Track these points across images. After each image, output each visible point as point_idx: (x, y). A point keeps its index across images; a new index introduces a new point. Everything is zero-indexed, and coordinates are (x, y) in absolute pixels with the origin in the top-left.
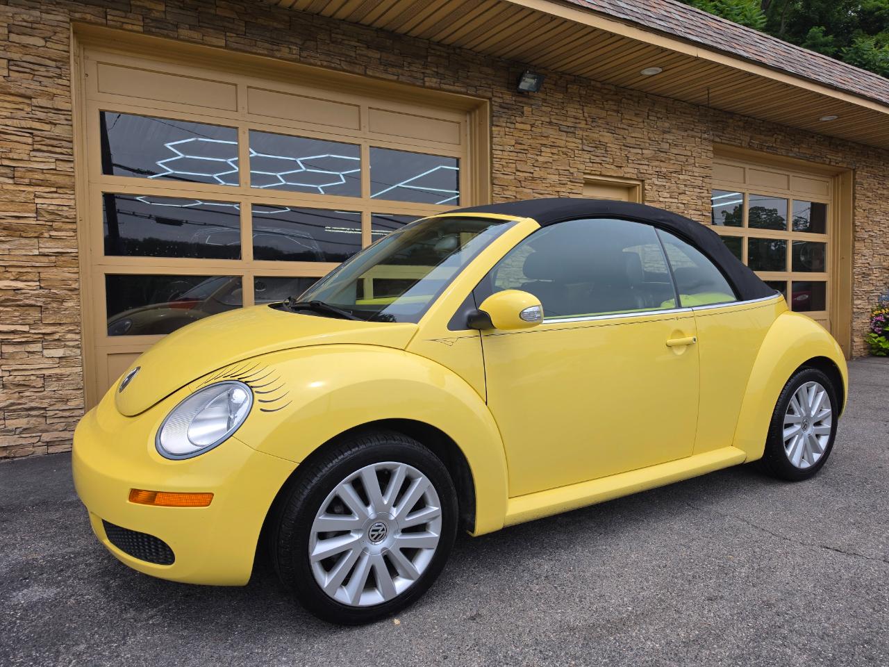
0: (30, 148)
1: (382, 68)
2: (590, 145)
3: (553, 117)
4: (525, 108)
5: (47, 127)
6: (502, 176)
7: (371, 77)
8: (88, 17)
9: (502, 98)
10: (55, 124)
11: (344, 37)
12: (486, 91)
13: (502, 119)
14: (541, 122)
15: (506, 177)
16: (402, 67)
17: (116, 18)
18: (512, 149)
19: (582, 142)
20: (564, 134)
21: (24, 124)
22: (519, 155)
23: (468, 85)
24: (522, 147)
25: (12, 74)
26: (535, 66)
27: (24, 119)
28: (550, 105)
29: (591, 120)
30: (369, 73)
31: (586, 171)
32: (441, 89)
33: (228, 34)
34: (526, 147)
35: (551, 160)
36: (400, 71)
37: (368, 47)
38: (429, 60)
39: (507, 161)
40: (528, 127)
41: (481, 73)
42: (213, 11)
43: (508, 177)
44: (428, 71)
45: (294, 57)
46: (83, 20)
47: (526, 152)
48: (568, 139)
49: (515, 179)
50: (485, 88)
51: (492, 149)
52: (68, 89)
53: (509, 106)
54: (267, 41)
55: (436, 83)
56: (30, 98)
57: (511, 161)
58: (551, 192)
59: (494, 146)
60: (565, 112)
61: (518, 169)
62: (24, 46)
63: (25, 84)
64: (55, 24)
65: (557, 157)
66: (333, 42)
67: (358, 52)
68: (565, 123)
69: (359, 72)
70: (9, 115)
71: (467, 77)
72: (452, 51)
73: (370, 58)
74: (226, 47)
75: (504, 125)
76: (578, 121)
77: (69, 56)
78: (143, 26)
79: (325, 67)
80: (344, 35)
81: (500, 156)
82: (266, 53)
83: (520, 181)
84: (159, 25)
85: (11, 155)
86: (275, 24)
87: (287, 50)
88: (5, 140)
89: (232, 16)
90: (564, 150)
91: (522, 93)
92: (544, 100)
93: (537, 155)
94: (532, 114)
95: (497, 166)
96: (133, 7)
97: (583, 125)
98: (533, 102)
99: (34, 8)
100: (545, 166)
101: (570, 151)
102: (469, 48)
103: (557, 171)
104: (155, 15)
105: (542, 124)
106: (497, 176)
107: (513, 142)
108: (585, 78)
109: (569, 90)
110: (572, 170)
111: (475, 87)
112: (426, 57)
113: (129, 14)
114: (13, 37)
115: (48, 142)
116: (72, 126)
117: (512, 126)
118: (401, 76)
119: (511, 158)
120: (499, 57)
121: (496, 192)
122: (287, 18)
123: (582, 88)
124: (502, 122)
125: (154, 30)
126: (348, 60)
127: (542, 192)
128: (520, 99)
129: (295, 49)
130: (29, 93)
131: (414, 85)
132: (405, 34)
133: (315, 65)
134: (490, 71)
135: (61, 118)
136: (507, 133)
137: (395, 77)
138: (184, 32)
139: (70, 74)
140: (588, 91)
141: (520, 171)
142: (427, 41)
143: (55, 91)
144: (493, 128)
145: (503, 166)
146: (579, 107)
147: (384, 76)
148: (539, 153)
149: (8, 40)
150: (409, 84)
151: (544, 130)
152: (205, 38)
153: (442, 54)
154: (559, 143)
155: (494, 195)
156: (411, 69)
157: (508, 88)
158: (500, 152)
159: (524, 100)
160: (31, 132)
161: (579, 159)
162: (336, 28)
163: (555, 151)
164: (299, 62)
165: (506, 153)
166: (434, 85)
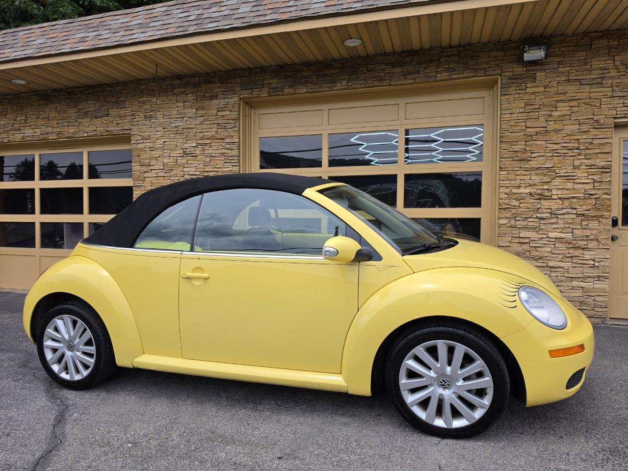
0: (223, 162)
1: (402, 77)
2: (624, 90)
3: (572, 74)
4: (538, 74)
5: (229, 151)
6: (510, 134)
7: (394, 85)
8: (246, 96)
9: (512, 71)
10: (232, 149)
11: (376, 66)
12: (494, 70)
13: (512, 89)
14: (557, 82)
15: (514, 134)
16: (418, 72)
17: (257, 93)
18: (521, 110)
19: (613, 90)
20: (587, 86)
21: (222, 151)
22: (531, 114)
23: (476, 70)
24: (534, 107)
25: (219, 130)
26: (551, 36)
27: (221, 149)
28: (569, 65)
29: (625, 66)
30: (393, 83)
31: (618, 116)
32: (451, 79)
33: (308, 85)
34: (537, 107)
35: (569, 113)
36: (417, 76)
37: (393, 67)
38: (441, 61)
39: (516, 121)
40: (542, 89)
41: (489, 58)
42: (300, 75)
43: (517, 134)
44: (439, 69)
45: (344, 87)
46: (244, 98)
47: (538, 110)
48: (592, 90)
49: (525, 135)
50: (494, 68)
51: (501, 114)
52: (238, 132)
53: (518, 77)
54: (328, 83)
55: (447, 76)
56: (224, 139)
57: (520, 121)
58: (569, 141)
59: (502, 111)
60: (589, 67)
61: (527, 126)
62: (222, 116)
63: (223, 133)
64: (233, 103)
65: (577, 109)
66: (368, 71)
67: (385, 72)
68: (588, 77)
69: (387, 84)
70: (216, 148)
71: (477, 65)
72: (464, 49)
73: (394, 73)
74: (307, 93)
75: (514, 92)
76: (605, 71)
77: (240, 116)
78: (268, 93)
79: (363, 88)
80: (377, 64)
81: (509, 119)
82: (328, 89)
83: (531, 136)
84: (274, 91)
85: (217, 166)
86: (334, 71)
87: (340, 84)
88: (215, 160)
89: (310, 74)
90: (587, 100)
91: (533, 63)
92: (559, 63)
93: (552, 111)
94: (546, 77)
95: (505, 127)
96: (264, 85)
97: (613, 73)
98: (547, 67)
99: (225, 98)
100: (562, 118)
101: (594, 100)
102: (477, 42)
103: (578, 121)
104: (274, 85)
105: (558, 83)
106: (506, 134)
107: (523, 105)
108: (618, 29)
109: (594, 46)
110: (596, 118)
111: (485, 69)
112: (440, 59)
113: (263, 89)
114: (219, 113)
115: (230, 158)
116: (239, 149)
117: (524, 92)
118: (417, 79)
119: (520, 118)
120: (509, 40)
121: (503, 148)
122: (340, 65)
123: (610, 40)
124: (512, 90)
125: (273, 94)
126: (377, 79)
127: (557, 142)
128: (532, 68)
129: (344, 83)
130: (224, 137)
131: (428, 82)
132: (422, 49)
133: (358, 88)
134: (498, 54)
135: (234, 146)
136: (516, 99)
137: (412, 81)
138: (286, 91)
139: (239, 125)
140: (621, 41)
141: (529, 127)
142: (441, 48)
143: (232, 134)
144: (502, 98)
145: (512, 126)
146: (607, 58)
147: (404, 82)
148: (555, 109)
149: (217, 115)
150: (424, 82)
151: (560, 88)
152: (297, 90)
153: (455, 53)
154: (578, 96)
155: (501, 150)
156: (426, 71)
157: (518, 62)
158: (509, 115)
159: (537, 67)
160: (223, 154)
161: (609, 106)
162: (371, 61)
163: (574, 103)
164: (348, 89)
165: (515, 115)
166: (444, 78)
